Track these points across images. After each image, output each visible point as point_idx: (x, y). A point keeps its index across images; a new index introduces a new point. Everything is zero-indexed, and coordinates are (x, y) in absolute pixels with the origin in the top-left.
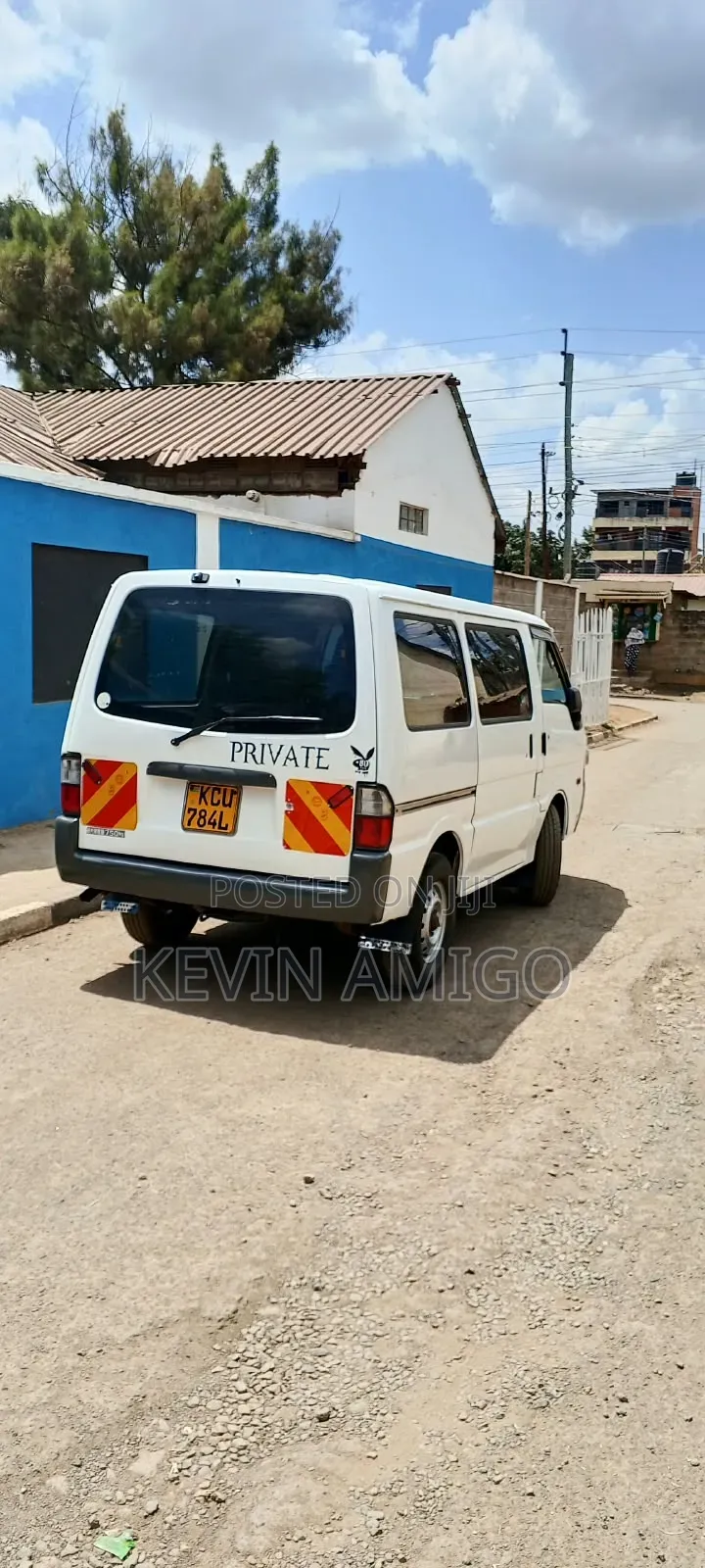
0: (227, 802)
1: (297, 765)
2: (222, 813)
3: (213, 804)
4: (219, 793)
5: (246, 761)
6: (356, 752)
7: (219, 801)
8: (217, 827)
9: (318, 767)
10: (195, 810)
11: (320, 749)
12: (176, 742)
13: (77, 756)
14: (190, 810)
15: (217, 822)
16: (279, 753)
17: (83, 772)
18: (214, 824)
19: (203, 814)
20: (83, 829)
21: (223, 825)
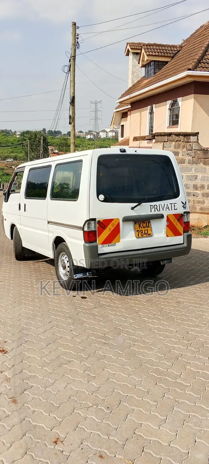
0: (148, 226)
1: (169, 210)
2: (147, 230)
3: (144, 227)
4: (145, 223)
5: (155, 211)
6: (183, 203)
7: (145, 226)
8: (147, 235)
9: (175, 209)
10: (139, 231)
11: (174, 204)
12: (133, 208)
13: (94, 220)
14: (137, 231)
15: (147, 233)
16: (164, 207)
17: (97, 225)
18: (146, 234)
19: (142, 231)
20: (100, 246)
21: (149, 234)
